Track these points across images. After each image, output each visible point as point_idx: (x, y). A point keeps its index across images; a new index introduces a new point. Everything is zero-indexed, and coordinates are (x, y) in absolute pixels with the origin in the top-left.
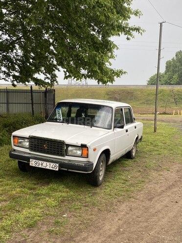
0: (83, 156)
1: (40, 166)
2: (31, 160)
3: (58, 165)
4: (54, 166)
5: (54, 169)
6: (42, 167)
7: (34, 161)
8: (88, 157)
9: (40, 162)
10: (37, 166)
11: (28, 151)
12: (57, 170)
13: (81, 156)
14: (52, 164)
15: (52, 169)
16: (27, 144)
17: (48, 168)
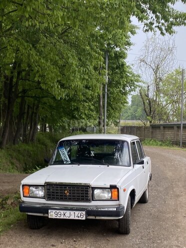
0: (113, 198)
1: (62, 217)
2: (49, 211)
3: (84, 213)
4: (79, 215)
5: (80, 218)
6: (65, 218)
7: (54, 211)
8: (118, 200)
9: (62, 212)
10: (58, 217)
11: (43, 201)
12: (84, 218)
13: (111, 200)
14: (77, 213)
15: (78, 218)
16: (41, 193)
17: (72, 217)
